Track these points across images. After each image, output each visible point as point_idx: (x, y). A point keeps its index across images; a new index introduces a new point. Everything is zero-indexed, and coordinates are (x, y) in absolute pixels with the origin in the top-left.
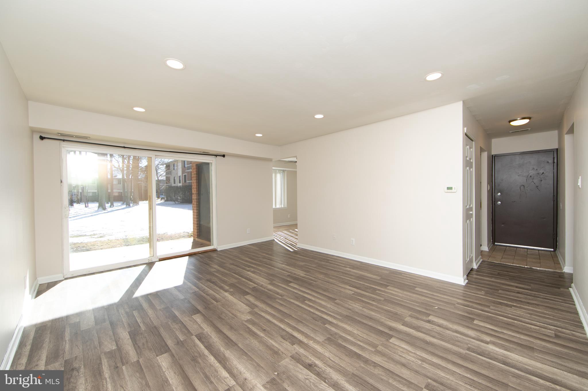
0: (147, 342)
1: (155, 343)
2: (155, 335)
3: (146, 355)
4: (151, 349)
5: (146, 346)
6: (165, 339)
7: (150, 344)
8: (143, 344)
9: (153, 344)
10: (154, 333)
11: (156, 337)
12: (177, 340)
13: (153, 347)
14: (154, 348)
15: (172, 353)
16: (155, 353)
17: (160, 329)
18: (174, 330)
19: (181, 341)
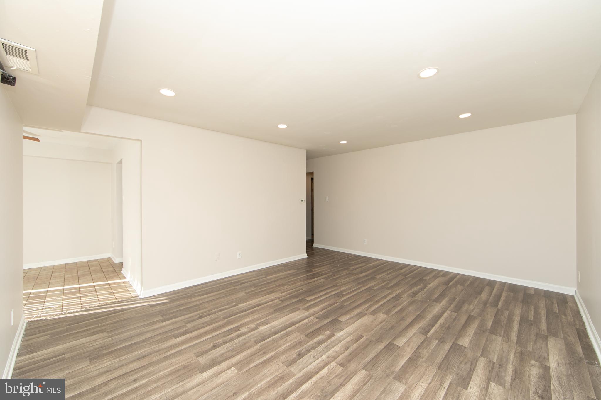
0: (461, 363)
1: (456, 356)
2: (449, 362)
3: (472, 355)
4: (464, 355)
5: (466, 360)
6: (447, 352)
7: (462, 359)
8: (466, 364)
9: (459, 357)
10: (448, 364)
11: (450, 360)
12: (440, 344)
13: (462, 355)
14: (461, 353)
15: (454, 341)
16: (465, 350)
17: (439, 362)
18: (430, 351)
19: (439, 341)
